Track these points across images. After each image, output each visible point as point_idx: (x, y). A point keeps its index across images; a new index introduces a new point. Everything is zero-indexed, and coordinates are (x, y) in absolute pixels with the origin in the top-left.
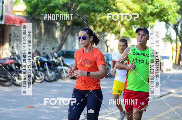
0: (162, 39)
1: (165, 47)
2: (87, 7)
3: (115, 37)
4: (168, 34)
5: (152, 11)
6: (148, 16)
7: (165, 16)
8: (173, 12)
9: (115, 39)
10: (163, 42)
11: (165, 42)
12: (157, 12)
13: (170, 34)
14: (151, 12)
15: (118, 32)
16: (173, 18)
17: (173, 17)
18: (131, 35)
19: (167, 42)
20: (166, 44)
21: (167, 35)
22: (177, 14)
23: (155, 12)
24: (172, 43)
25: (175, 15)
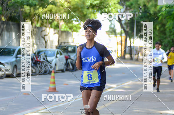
0: (106, 32)
1: (110, 40)
2: (20, 2)
3: (54, 31)
4: (112, 26)
5: (92, 2)
6: (88, 8)
7: (106, 8)
8: (114, 4)
9: (54, 34)
10: (107, 35)
11: (109, 35)
12: (97, 4)
13: (114, 26)
14: (91, 4)
15: (57, 27)
16: (114, 10)
17: (115, 8)
18: (71, 28)
19: (111, 36)
20: (110, 37)
21: (110, 28)
22: (118, 6)
23: (96, 4)
24: (116, 36)
25: (116, 6)
